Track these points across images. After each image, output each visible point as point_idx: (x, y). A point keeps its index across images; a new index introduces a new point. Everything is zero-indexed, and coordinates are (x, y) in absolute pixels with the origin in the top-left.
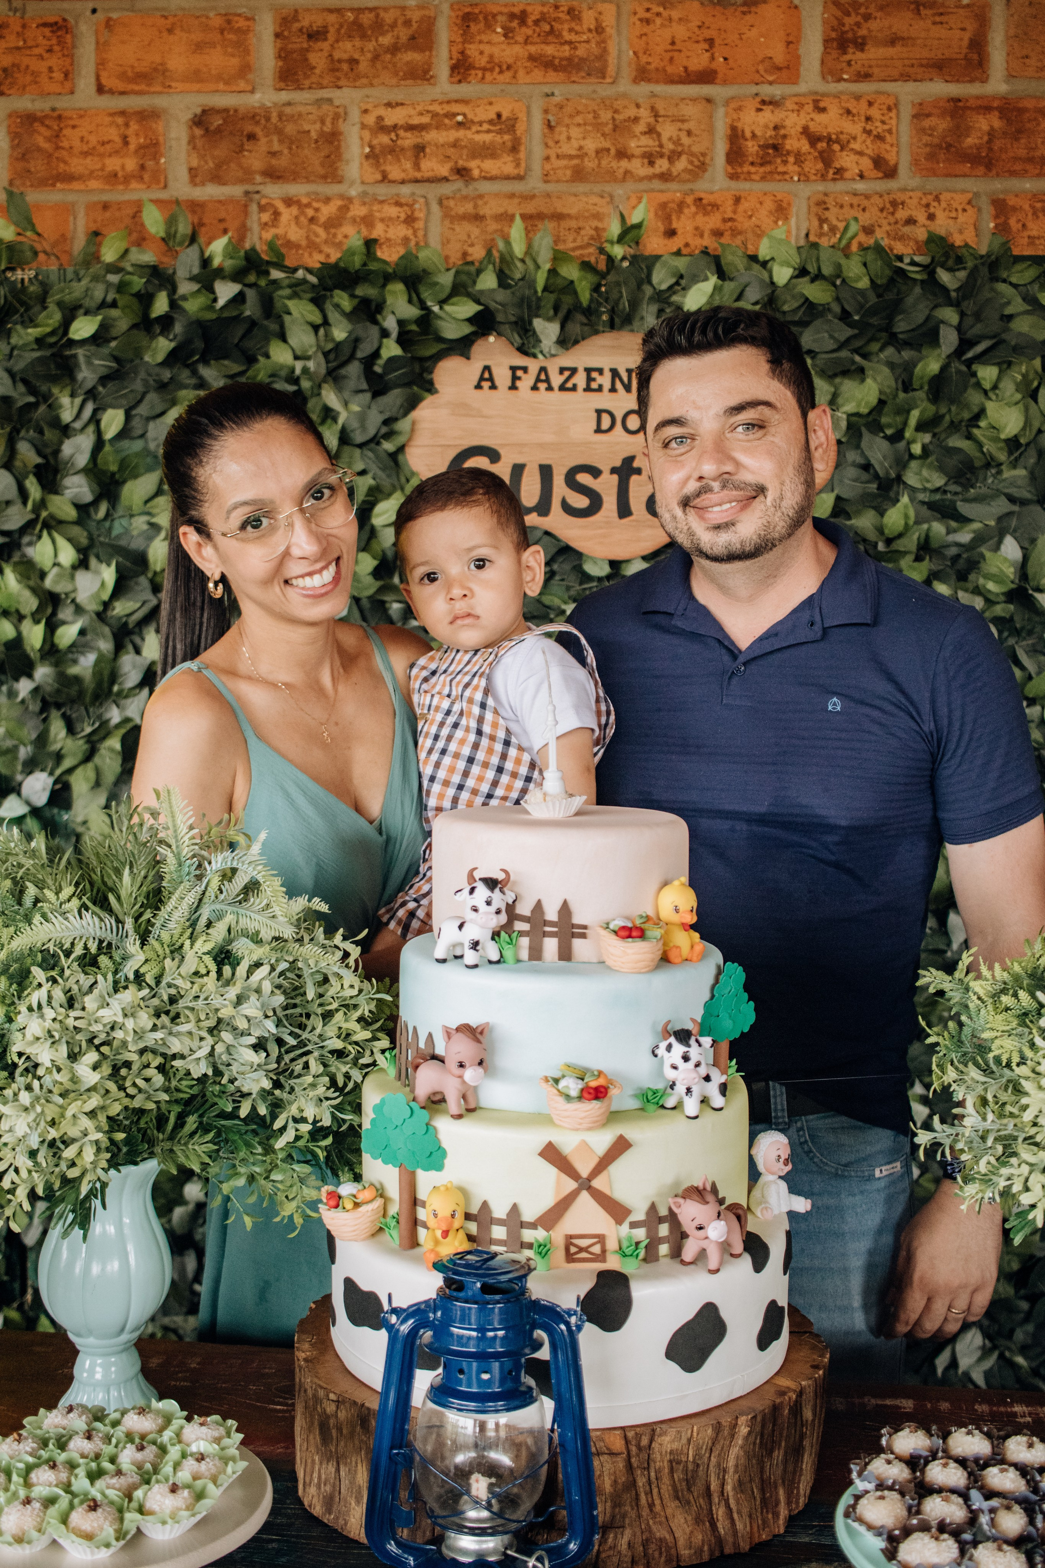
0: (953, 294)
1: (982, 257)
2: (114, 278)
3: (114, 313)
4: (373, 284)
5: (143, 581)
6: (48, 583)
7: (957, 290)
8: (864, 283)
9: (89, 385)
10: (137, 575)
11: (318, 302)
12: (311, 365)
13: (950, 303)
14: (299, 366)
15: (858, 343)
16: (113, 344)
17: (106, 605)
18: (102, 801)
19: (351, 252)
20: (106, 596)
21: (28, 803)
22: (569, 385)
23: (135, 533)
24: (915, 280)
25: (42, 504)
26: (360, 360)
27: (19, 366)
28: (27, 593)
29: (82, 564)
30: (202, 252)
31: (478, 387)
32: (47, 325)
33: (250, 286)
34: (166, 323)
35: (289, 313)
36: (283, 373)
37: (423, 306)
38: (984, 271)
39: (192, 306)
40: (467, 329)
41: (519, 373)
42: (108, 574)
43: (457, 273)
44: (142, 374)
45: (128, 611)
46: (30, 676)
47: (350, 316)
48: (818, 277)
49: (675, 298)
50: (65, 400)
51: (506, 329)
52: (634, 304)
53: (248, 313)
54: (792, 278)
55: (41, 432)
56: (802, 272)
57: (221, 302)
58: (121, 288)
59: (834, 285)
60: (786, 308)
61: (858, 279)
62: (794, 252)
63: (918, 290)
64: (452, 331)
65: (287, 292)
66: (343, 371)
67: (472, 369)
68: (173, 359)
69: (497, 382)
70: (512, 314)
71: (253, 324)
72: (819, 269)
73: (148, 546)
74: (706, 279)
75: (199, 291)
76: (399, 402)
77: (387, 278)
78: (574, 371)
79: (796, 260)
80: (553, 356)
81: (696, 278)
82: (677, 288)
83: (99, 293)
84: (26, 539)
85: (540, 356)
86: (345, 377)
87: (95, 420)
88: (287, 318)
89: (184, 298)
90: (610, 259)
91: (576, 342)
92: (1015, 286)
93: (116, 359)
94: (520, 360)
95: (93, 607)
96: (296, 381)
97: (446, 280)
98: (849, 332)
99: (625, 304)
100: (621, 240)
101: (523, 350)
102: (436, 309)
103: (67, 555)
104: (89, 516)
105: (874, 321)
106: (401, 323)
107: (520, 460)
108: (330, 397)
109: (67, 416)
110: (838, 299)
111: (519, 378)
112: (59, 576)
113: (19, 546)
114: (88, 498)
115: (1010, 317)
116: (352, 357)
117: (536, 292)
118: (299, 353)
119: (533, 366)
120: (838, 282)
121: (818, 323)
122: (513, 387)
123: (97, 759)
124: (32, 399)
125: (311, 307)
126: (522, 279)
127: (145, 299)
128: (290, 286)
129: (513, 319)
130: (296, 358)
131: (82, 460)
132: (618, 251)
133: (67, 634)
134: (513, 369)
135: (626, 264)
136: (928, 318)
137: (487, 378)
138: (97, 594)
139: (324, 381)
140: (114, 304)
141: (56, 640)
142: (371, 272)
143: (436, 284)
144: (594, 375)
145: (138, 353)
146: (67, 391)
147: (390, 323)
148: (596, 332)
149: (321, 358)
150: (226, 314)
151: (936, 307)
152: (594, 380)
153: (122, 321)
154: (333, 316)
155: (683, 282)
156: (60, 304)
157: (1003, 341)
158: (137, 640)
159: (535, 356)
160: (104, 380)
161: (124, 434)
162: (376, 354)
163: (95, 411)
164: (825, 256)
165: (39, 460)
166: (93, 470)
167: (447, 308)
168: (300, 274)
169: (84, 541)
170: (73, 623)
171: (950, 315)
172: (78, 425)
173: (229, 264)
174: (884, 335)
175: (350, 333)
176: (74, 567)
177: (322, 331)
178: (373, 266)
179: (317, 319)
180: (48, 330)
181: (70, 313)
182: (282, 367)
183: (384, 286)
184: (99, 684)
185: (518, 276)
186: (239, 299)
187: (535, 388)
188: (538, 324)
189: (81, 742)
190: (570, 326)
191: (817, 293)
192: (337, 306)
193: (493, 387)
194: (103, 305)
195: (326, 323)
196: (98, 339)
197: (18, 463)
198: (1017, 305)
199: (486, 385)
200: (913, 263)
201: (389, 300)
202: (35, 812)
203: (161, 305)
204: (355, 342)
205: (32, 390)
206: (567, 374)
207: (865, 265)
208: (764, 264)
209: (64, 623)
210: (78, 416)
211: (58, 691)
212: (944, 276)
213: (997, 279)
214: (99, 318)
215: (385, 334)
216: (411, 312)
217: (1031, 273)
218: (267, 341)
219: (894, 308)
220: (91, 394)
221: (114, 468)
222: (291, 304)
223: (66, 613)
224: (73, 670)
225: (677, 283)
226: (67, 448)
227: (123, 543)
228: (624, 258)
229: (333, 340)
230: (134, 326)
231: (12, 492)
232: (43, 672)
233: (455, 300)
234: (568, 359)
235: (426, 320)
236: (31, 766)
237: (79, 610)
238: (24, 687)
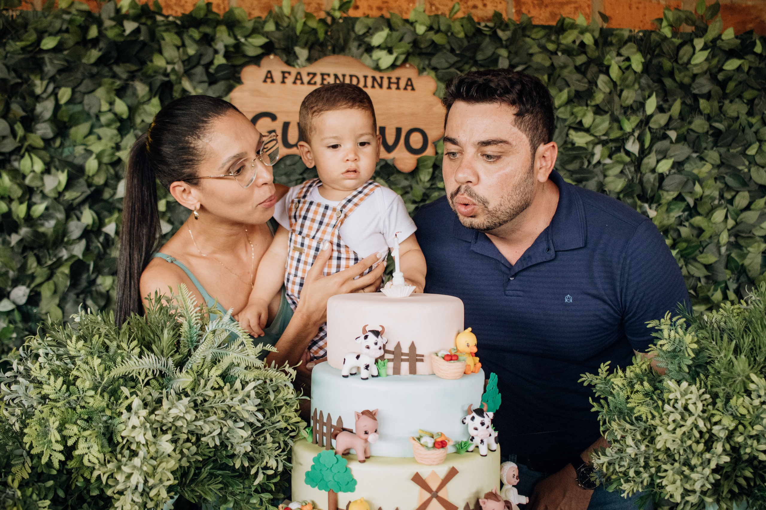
0: (504, 43)
1: (518, 25)
2: (66, 17)
3: (66, 36)
4: (209, 26)
5: (82, 181)
6: (27, 181)
7: (506, 40)
8: (462, 35)
9: (51, 74)
10: (78, 177)
11: (179, 34)
12: (176, 67)
13: (502, 46)
14: (169, 68)
15: (460, 65)
16: (66, 52)
17: (60, 194)
18: (57, 301)
19: (199, 8)
20: (61, 189)
21: (14, 303)
22: (313, 82)
23: (77, 155)
24: (486, 35)
25: (24, 139)
26: (203, 65)
27: (11, 62)
28: (16, 187)
29: (47, 171)
30: (116, 5)
31: (265, 81)
32: (28, 41)
33: (144, 24)
34: (95, 42)
35: (163, 39)
36: (161, 71)
37: (236, 38)
38: (520, 32)
39: (111, 34)
40: (259, 51)
41: (286, 75)
42: (63, 177)
43: (255, 22)
44: (81, 69)
45: (73, 197)
46: (17, 232)
47: (198, 42)
48: (438, 31)
49: (367, 39)
50: (38, 82)
51: (278, 52)
52: (346, 41)
53: (142, 38)
54: (426, 31)
55: (24, 99)
56: (430, 28)
57: (128, 32)
58: (71, 21)
59: (447, 35)
60: (422, 46)
61: (459, 32)
62: (427, 18)
63: (488, 39)
64: (251, 52)
65: (163, 28)
66: (193, 71)
67: (262, 72)
68: (100, 62)
69: (275, 78)
70: (282, 44)
71: (144, 44)
72: (439, 27)
73: (85, 162)
74: (383, 30)
75: (115, 26)
76: (223, 88)
77: (218, 23)
78: (315, 75)
79: (428, 22)
80: (304, 67)
81: (377, 29)
82: (368, 34)
83: (57, 24)
84: (13, 157)
85: (297, 67)
86: (194, 74)
87: (55, 94)
88: (162, 42)
89: (106, 29)
90: (333, 19)
91: (316, 60)
92: (534, 39)
93: (67, 61)
94: (287, 68)
95: (53, 195)
96: (167, 75)
97: (249, 25)
98: (455, 59)
99: (341, 41)
100: (340, 8)
101: (288, 63)
102: (243, 40)
103: (39, 166)
104: (50, 145)
105: (468, 54)
106: (226, 47)
107: (287, 120)
108: (187, 85)
109: (38, 90)
110: (449, 42)
111: (286, 78)
112: (34, 178)
113: (9, 161)
114: (50, 135)
115: (531, 55)
116: (198, 64)
117: (296, 33)
118: (169, 60)
119: (294, 71)
120: (449, 34)
121: (439, 54)
122: (283, 82)
123: (55, 279)
124: (19, 81)
125: (176, 37)
126: (288, 26)
127: (85, 29)
128: (165, 25)
129: (283, 46)
130: (168, 63)
131: (48, 115)
132: (337, 14)
133: (39, 209)
134: (283, 73)
135: (341, 21)
136: (494, 53)
137: (269, 77)
138: (56, 188)
139: (183, 76)
140: (67, 31)
141: (31, 213)
142: (209, 19)
143: (244, 27)
144: (326, 77)
145: (80, 58)
146: (39, 76)
147: (220, 46)
148: (325, 55)
149: (180, 63)
150: (129, 39)
151: (497, 48)
152: (325, 79)
153: (71, 40)
154: (188, 41)
155: (371, 31)
156: (36, 29)
157: (529, 67)
158: (78, 213)
159: (294, 66)
160: (60, 72)
161: (71, 101)
162: (211, 63)
163: (55, 88)
164: (442, 20)
165: (23, 114)
166: (55, 119)
167: (250, 40)
168: (171, 19)
169: (48, 159)
170: (41, 203)
171: (503, 52)
172: (44, 96)
173: (132, 12)
174: (472, 61)
175: (197, 51)
176: (43, 173)
177: (181, 50)
178: (211, 16)
179: (179, 43)
180: (28, 43)
181: (41, 34)
182: (160, 68)
183: (215, 28)
184: (57, 237)
185: (285, 25)
186: (137, 31)
187: (295, 83)
188: (297, 49)
189: (45, 269)
190: (313, 52)
191: (439, 39)
192: (191, 37)
193: (273, 81)
194: (60, 31)
195: (184, 45)
196: (57, 49)
197: (11, 116)
198: (535, 49)
199: (269, 80)
200: (486, 26)
201: (218, 35)
202: (19, 308)
203: (93, 32)
204: (200, 56)
205: (19, 76)
206: (311, 76)
207: (462, 26)
208: (412, 24)
209: (35, 204)
210: (45, 91)
211: (34, 241)
212: (500, 33)
213: (525, 36)
214: (58, 38)
215: (216, 52)
216: (231, 41)
217: (542, 33)
218: (152, 53)
219: (476, 48)
220: (52, 79)
221: (66, 119)
222: (166, 35)
223: (36, 198)
224: (41, 230)
225: (368, 32)
226: (39, 108)
227: (70, 159)
228: (340, 18)
229: (187, 54)
230: (77, 43)
231: (7, 131)
232: (24, 231)
233: (254, 35)
234: (312, 69)
235: (238, 46)
236: (16, 283)
237: (44, 196)
238: (14, 239)
